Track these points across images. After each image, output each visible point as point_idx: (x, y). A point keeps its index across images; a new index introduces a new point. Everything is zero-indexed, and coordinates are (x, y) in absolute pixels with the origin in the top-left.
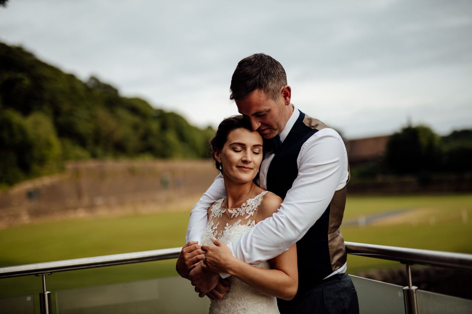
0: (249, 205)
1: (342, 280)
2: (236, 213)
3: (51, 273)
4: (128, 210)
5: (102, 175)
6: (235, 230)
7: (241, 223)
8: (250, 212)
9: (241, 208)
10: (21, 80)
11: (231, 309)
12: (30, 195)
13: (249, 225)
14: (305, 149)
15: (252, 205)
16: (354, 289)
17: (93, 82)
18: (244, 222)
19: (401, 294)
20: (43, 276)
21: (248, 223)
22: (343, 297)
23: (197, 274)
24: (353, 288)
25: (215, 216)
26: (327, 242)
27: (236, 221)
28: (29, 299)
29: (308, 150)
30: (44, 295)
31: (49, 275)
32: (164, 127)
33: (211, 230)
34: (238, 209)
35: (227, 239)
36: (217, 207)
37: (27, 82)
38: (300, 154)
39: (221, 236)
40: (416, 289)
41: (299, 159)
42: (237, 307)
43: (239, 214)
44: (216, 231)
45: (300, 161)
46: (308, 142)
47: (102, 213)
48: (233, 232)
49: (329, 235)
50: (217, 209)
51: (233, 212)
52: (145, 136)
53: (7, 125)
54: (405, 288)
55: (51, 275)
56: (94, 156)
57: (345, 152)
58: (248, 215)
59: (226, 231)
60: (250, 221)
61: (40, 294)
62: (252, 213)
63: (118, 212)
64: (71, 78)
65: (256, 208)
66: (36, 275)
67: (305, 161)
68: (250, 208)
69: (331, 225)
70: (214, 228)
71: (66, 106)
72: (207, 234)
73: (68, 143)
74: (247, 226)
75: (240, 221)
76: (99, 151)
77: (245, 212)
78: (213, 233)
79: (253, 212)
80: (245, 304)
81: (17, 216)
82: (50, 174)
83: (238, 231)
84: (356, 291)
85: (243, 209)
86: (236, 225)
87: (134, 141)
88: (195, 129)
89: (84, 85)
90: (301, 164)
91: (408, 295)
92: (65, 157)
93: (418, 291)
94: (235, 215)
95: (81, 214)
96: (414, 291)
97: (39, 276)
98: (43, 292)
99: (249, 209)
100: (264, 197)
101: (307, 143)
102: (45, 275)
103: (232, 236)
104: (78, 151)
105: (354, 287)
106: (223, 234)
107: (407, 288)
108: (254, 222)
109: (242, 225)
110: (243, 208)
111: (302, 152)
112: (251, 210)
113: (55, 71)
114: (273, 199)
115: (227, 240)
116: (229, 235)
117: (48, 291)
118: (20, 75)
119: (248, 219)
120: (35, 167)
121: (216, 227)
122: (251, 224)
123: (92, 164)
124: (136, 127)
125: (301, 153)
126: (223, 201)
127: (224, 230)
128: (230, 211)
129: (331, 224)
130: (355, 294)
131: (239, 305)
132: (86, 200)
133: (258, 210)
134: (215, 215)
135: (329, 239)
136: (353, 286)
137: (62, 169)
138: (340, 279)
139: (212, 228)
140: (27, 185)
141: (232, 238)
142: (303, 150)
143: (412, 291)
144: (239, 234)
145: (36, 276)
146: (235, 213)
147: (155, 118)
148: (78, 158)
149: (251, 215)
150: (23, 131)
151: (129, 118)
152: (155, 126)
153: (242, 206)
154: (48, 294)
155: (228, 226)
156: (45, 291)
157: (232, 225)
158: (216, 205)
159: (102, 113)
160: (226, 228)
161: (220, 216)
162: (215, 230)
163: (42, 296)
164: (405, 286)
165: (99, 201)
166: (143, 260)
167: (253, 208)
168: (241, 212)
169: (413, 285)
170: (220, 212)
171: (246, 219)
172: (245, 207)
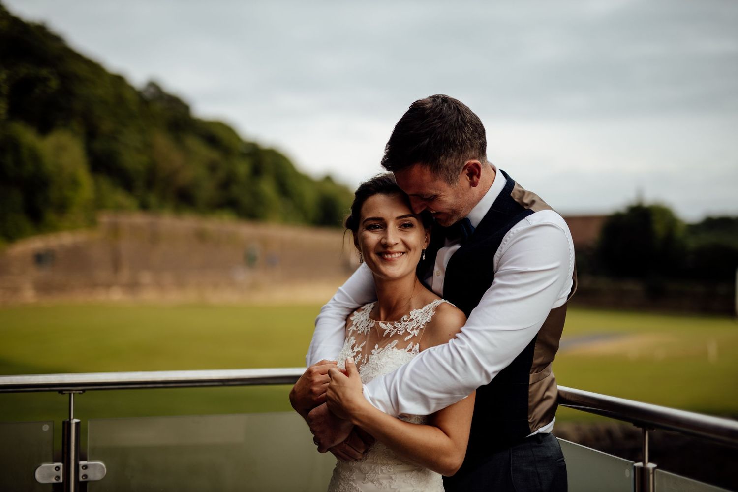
0: (412, 319)
1: (544, 444)
2: (392, 329)
3: (84, 391)
4: (190, 296)
5: (154, 237)
6: (388, 356)
7: (398, 347)
8: (412, 329)
9: (400, 322)
10: (45, 80)
11: (369, 476)
12: (40, 259)
13: (410, 350)
14: (508, 242)
15: (418, 319)
16: (563, 461)
17: (152, 90)
18: (403, 345)
19: (629, 474)
20: (70, 394)
21: (408, 347)
22: (542, 471)
23: (320, 416)
24: (561, 458)
25: (359, 332)
26: (527, 386)
27: (390, 343)
28: (46, 428)
29: (514, 244)
30: (69, 424)
31: (80, 393)
32: (257, 171)
33: (350, 351)
34: (396, 323)
35: (374, 369)
36: (363, 317)
37: (54, 83)
38: (499, 248)
39: (365, 364)
40: (654, 469)
41: (498, 257)
42: (379, 474)
43: (397, 332)
44: (359, 355)
45: (498, 259)
46: (515, 232)
47: (150, 296)
48: (384, 360)
49: (531, 376)
50: (362, 319)
51: (386, 328)
52: (227, 183)
53: (13, 145)
54: (637, 465)
55: (84, 394)
56: (144, 207)
57: (571, 251)
58: (410, 334)
59: (373, 356)
60: (412, 343)
61: (64, 423)
62: (416, 332)
63: (174, 297)
64: (119, 81)
65: (423, 325)
66: (60, 392)
67: (507, 262)
68: (414, 324)
69: (537, 361)
70: (356, 350)
71: (107, 126)
72: (344, 357)
73: (105, 184)
74: (406, 351)
75: (396, 342)
76: (153, 199)
77: (406, 329)
78: (354, 357)
79: (418, 330)
80: (392, 470)
81: (15, 290)
82: (73, 228)
83: (391, 358)
84: (566, 463)
85: (402, 325)
86: (389, 348)
87: (207, 189)
88: (305, 179)
89: (139, 94)
90: (499, 265)
91: (642, 475)
92: (99, 204)
93: (657, 472)
94: (389, 333)
95: (117, 296)
96: (651, 471)
97: (65, 393)
98: (68, 420)
99: (413, 326)
100: (437, 309)
101: (513, 233)
102: (74, 393)
103: (381, 366)
104: (120, 197)
105: (563, 457)
106: (367, 360)
107: (640, 464)
108: (417, 347)
109: (399, 349)
110: (403, 323)
111: (503, 246)
112: (415, 328)
113: (94, 68)
114: (451, 315)
115: (374, 371)
116: (377, 363)
117: (76, 418)
118: (44, 72)
119: (409, 341)
120: (51, 216)
121: (360, 349)
122: (413, 350)
123: (139, 219)
124: (213, 168)
125: (502, 248)
126: (373, 309)
127: (371, 354)
128: (382, 325)
129: (537, 358)
130: (564, 468)
131: (382, 471)
132: (125, 274)
133: (426, 328)
134: (359, 330)
135: (531, 382)
136: (561, 455)
137: (92, 223)
138: (540, 442)
139: (352, 348)
140: (36, 244)
141: (381, 368)
142: (505, 242)
143: (648, 470)
144: (393, 363)
145: (60, 394)
146: (390, 330)
147: (244, 155)
148: (119, 208)
149: (414, 335)
150: (36, 158)
151: (203, 152)
152: (243, 168)
153: (402, 320)
154: (77, 424)
155: (378, 349)
156: (72, 417)
157: (384, 348)
158: (361, 313)
159: (162, 141)
160: (373, 351)
161: (367, 331)
162: (358, 353)
163: (67, 425)
164: (637, 462)
165: (146, 277)
166: (227, 383)
167: (418, 324)
168: (400, 329)
169: (650, 461)
170: (367, 326)
171: (405, 340)
172: (406, 321)
